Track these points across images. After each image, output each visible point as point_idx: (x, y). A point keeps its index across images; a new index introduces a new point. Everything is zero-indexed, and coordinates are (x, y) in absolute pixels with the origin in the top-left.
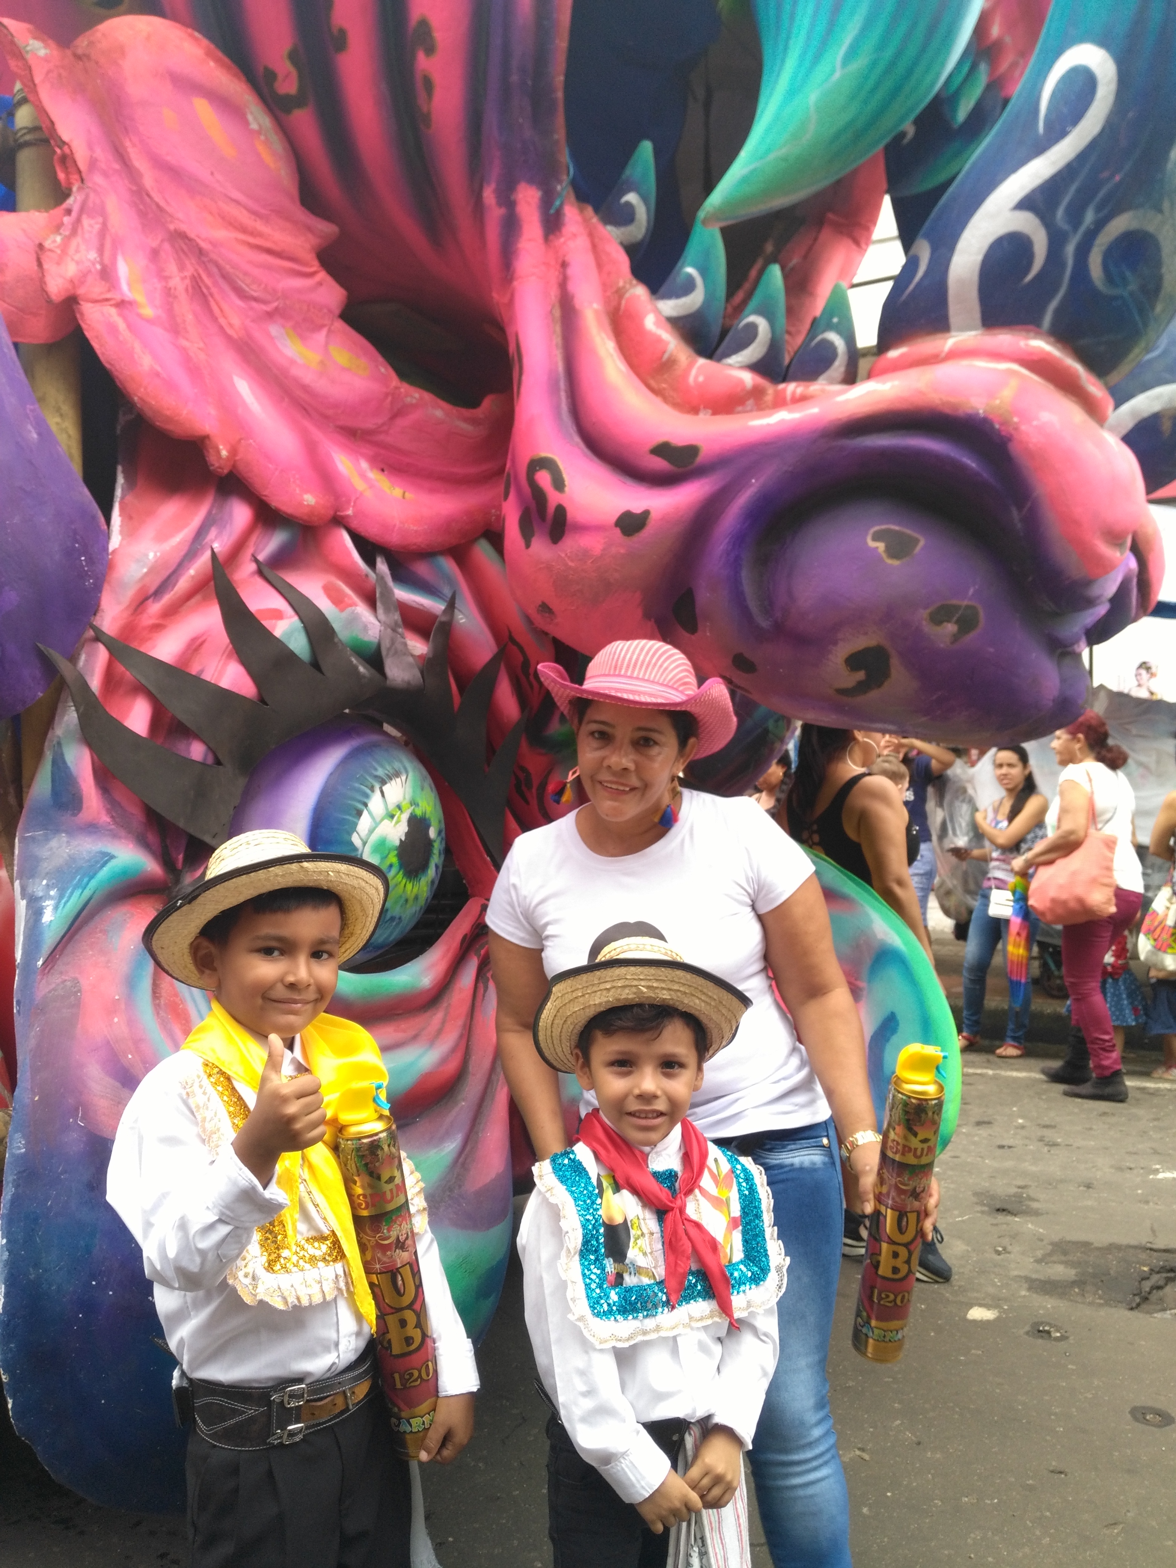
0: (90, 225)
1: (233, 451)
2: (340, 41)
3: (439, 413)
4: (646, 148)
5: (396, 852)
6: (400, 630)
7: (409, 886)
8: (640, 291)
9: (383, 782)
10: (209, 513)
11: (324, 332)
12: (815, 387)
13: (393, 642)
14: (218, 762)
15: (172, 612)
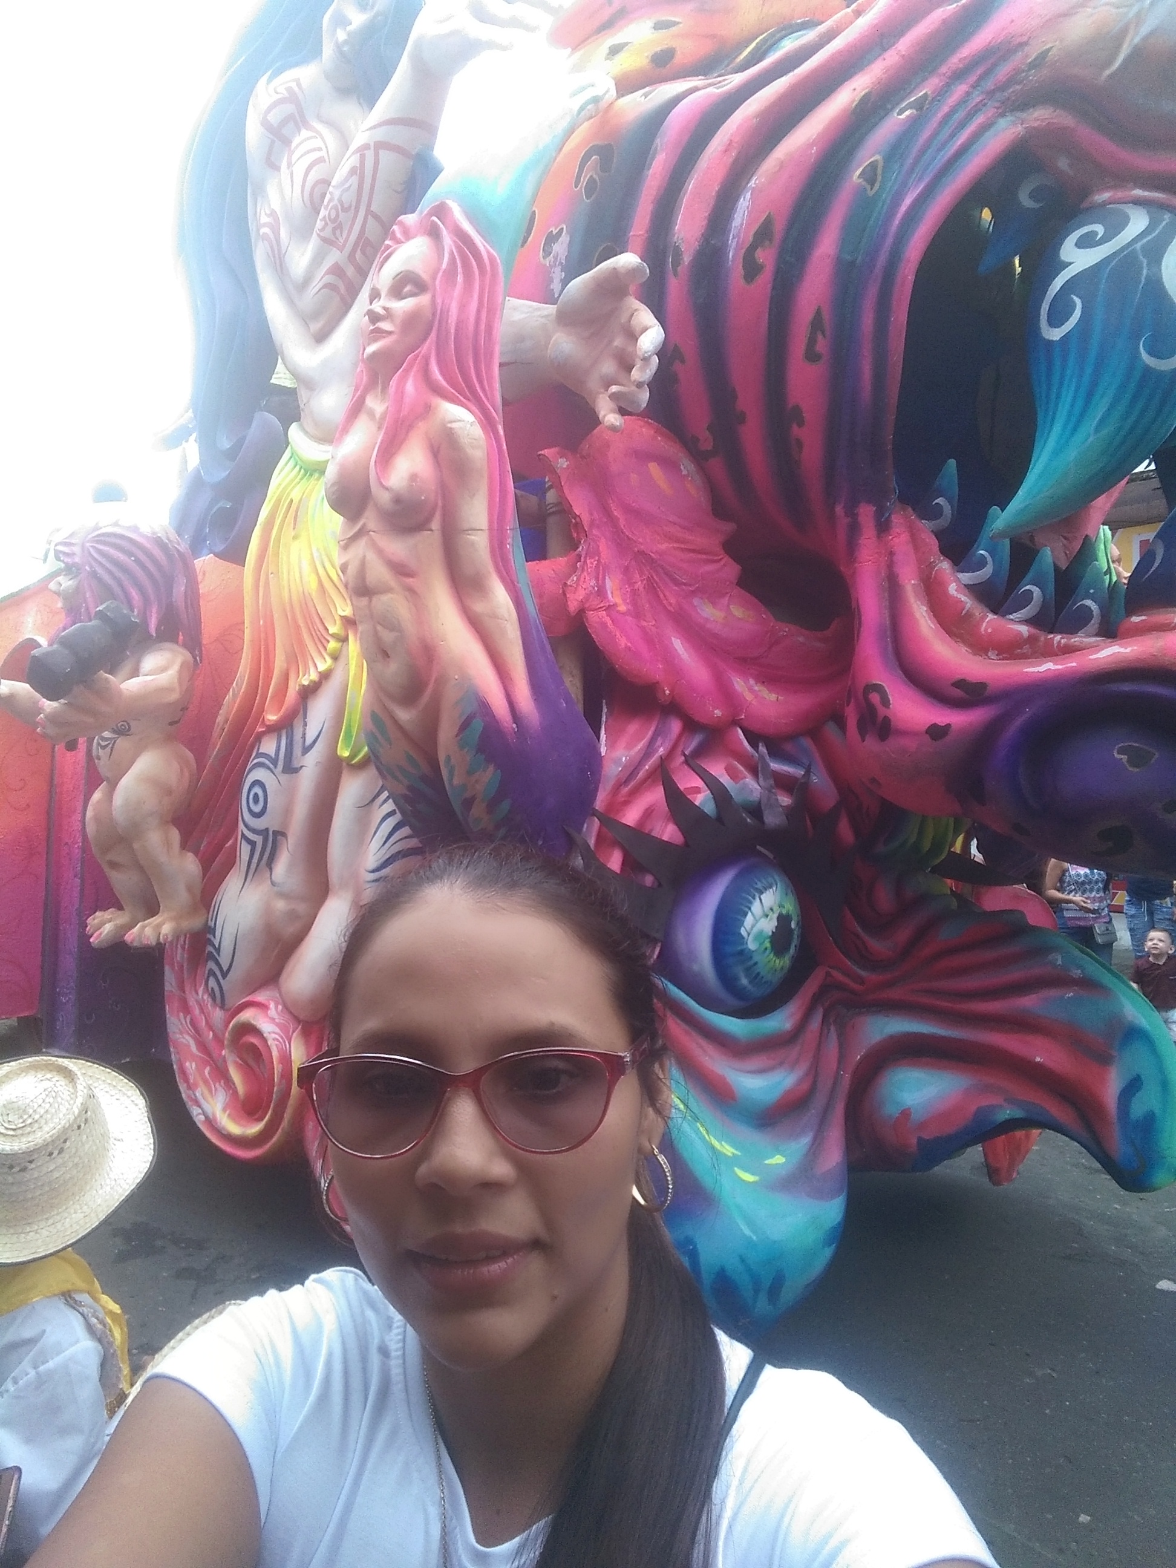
0: (591, 563)
1: (672, 691)
2: (742, 419)
3: (801, 639)
4: (952, 462)
5: (768, 940)
6: (774, 791)
7: (778, 961)
8: (945, 565)
9: (761, 893)
10: (657, 727)
11: (727, 599)
13: (769, 799)
14: (660, 885)
15: (635, 792)
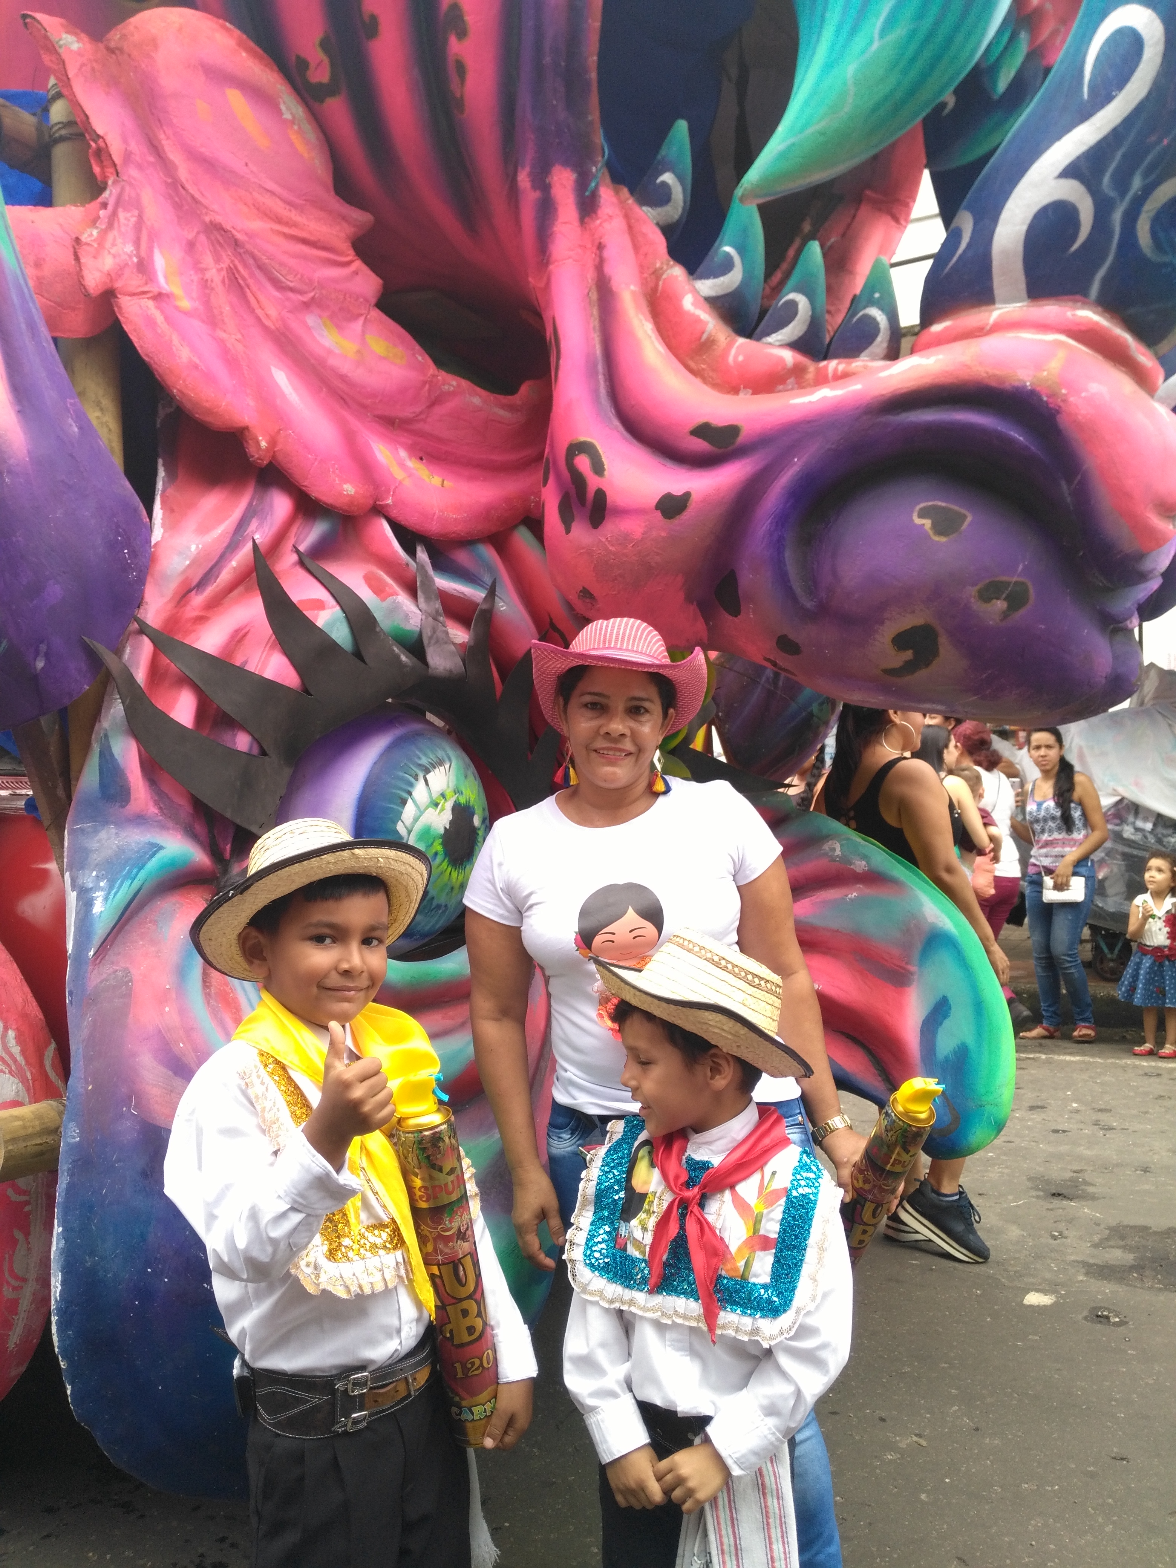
0: (127, 219)
1: (273, 442)
2: (372, 28)
3: (476, 401)
4: (682, 127)
5: (441, 840)
6: (441, 619)
7: (454, 874)
8: (677, 272)
9: (427, 771)
10: (250, 504)
11: (361, 321)
12: (857, 364)
13: (434, 631)
14: (264, 753)
15: (215, 604)
